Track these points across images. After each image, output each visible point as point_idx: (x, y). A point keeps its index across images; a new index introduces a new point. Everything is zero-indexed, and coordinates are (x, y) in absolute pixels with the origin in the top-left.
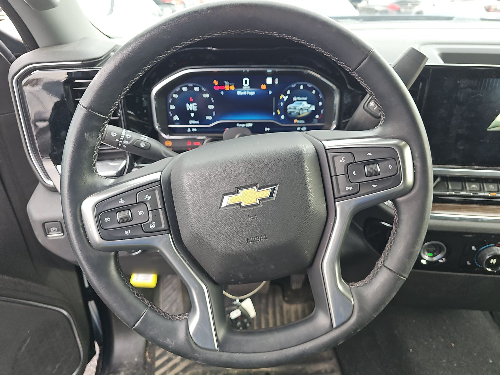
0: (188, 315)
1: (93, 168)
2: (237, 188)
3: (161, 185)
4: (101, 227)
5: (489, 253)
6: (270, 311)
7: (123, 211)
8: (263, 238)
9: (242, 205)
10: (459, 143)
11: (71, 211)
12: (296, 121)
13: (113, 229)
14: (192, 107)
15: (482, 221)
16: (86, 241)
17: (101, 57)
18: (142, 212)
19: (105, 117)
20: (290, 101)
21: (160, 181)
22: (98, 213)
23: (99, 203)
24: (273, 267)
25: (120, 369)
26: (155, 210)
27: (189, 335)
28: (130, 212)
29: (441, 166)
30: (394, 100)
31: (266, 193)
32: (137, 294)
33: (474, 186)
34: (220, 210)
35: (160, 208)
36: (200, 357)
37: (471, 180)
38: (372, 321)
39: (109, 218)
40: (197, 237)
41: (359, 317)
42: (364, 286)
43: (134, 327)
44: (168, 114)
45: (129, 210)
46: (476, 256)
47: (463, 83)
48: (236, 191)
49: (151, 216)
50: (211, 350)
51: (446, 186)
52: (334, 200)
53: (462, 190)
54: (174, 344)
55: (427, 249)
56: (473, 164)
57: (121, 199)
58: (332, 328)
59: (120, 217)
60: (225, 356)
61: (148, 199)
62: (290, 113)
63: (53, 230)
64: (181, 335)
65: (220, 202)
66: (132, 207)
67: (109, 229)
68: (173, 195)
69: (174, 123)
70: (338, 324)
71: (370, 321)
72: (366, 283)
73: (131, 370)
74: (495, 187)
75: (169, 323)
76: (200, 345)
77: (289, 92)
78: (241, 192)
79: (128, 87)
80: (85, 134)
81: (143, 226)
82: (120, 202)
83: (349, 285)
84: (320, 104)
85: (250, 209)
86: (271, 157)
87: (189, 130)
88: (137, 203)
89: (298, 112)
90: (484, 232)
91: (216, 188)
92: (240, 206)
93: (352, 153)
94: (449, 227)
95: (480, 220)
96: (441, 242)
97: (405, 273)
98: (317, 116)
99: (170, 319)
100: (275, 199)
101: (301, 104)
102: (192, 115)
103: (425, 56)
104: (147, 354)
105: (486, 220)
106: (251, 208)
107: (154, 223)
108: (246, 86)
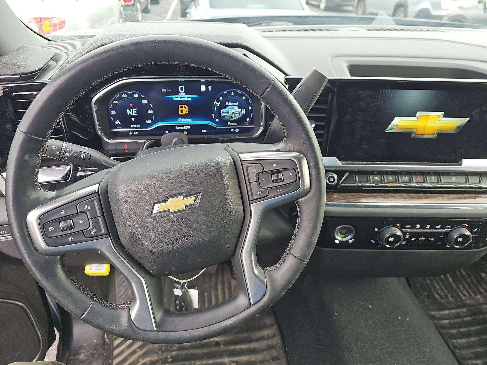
0: (130, 304)
1: (35, 184)
2: (165, 197)
3: (99, 195)
4: (46, 236)
5: (387, 233)
6: (220, 287)
7: (66, 220)
8: (190, 238)
9: (171, 211)
10: (363, 143)
11: (17, 223)
12: (229, 123)
13: (57, 236)
14: (133, 112)
15: (382, 207)
16: (33, 248)
17: (39, 70)
18: (83, 220)
19: (43, 139)
20: (223, 106)
21: (98, 192)
22: (42, 223)
23: (42, 215)
24: (200, 260)
25: (80, 351)
26: (95, 218)
27: (131, 320)
28: (71, 221)
29: (350, 162)
30: (293, 121)
31: (190, 200)
32: (83, 290)
33: (376, 178)
34: (151, 216)
35: (100, 216)
36: (141, 338)
37: (374, 173)
38: (281, 298)
39: (52, 228)
40: (133, 239)
41: (270, 295)
42: (275, 270)
43: (82, 318)
44: (110, 119)
45: (71, 219)
46: (378, 235)
47: (364, 93)
48: (165, 200)
49: (91, 223)
50: (150, 331)
51: (354, 179)
52: (249, 202)
53: (367, 182)
54: (117, 329)
55: (340, 231)
56: (375, 160)
57: (63, 210)
58: (250, 305)
59: (63, 226)
60: (162, 335)
61: (88, 209)
62: (224, 117)
63: (2, 232)
64: (124, 321)
65: (151, 209)
66: (74, 217)
67: (54, 237)
68: (111, 204)
69: (116, 127)
70: (254, 302)
71: (280, 298)
72: (277, 267)
73: (91, 351)
74: (393, 178)
75: (113, 312)
76: (141, 328)
77: (221, 98)
78: (169, 200)
79: (63, 112)
80: (26, 156)
81: (84, 233)
82: (62, 213)
83: (264, 270)
84: (250, 108)
85: (177, 214)
86: (194, 170)
87: (131, 133)
88: (78, 213)
89: (231, 115)
90: (383, 216)
91: (148, 198)
92: (169, 212)
93: (262, 165)
94: (355, 213)
95: (380, 207)
96: (350, 225)
97: (305, 258)
98: (248, 119)
99: (114, 308)
100: (199, 205)
101: (233, 108)
102: (133, 119)
103: (326, 77)
104: (106, 336)
105: (385, 206)
106: (179, 214)
107: (94, 229)
108: (182, 93)
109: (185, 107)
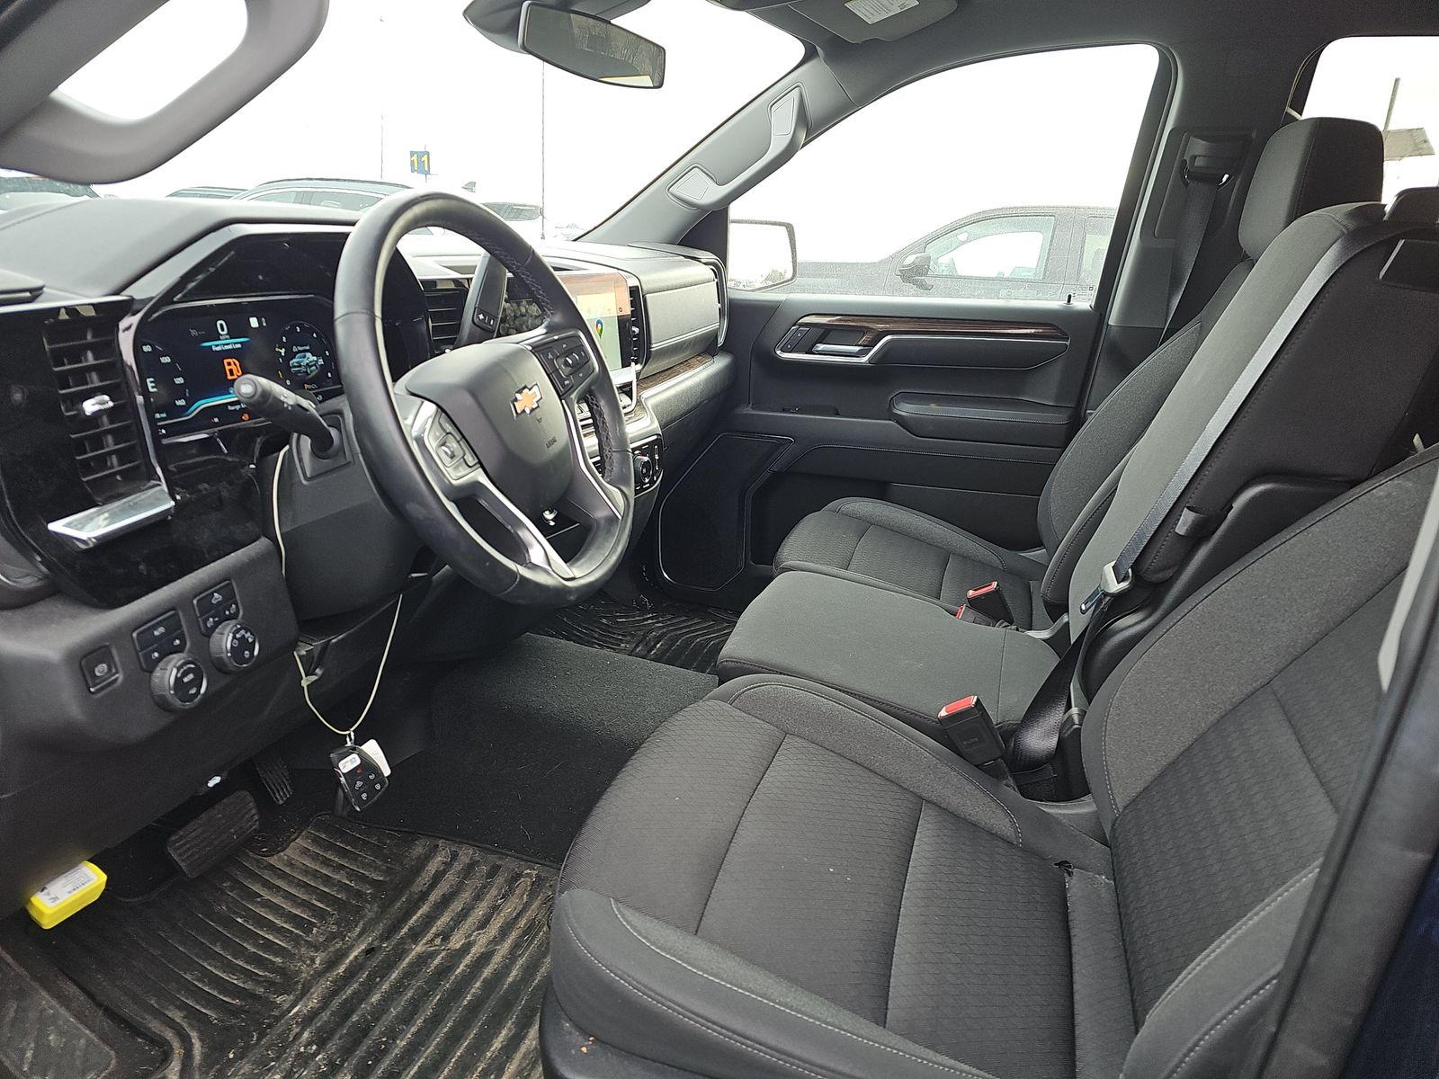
8: (556, 441)
12: (305, 385)
18: (455, 444)
20: (290, 354)
35: (462, 438)
61: (450, 429)
62: (296, 374)
77: (284, 340)
81: (465, 460)
88: (447, 435)
89: (305, 370)
93: (552, 348)
101: (304, 357)
108: (224, 335)
109: (235, 364)
